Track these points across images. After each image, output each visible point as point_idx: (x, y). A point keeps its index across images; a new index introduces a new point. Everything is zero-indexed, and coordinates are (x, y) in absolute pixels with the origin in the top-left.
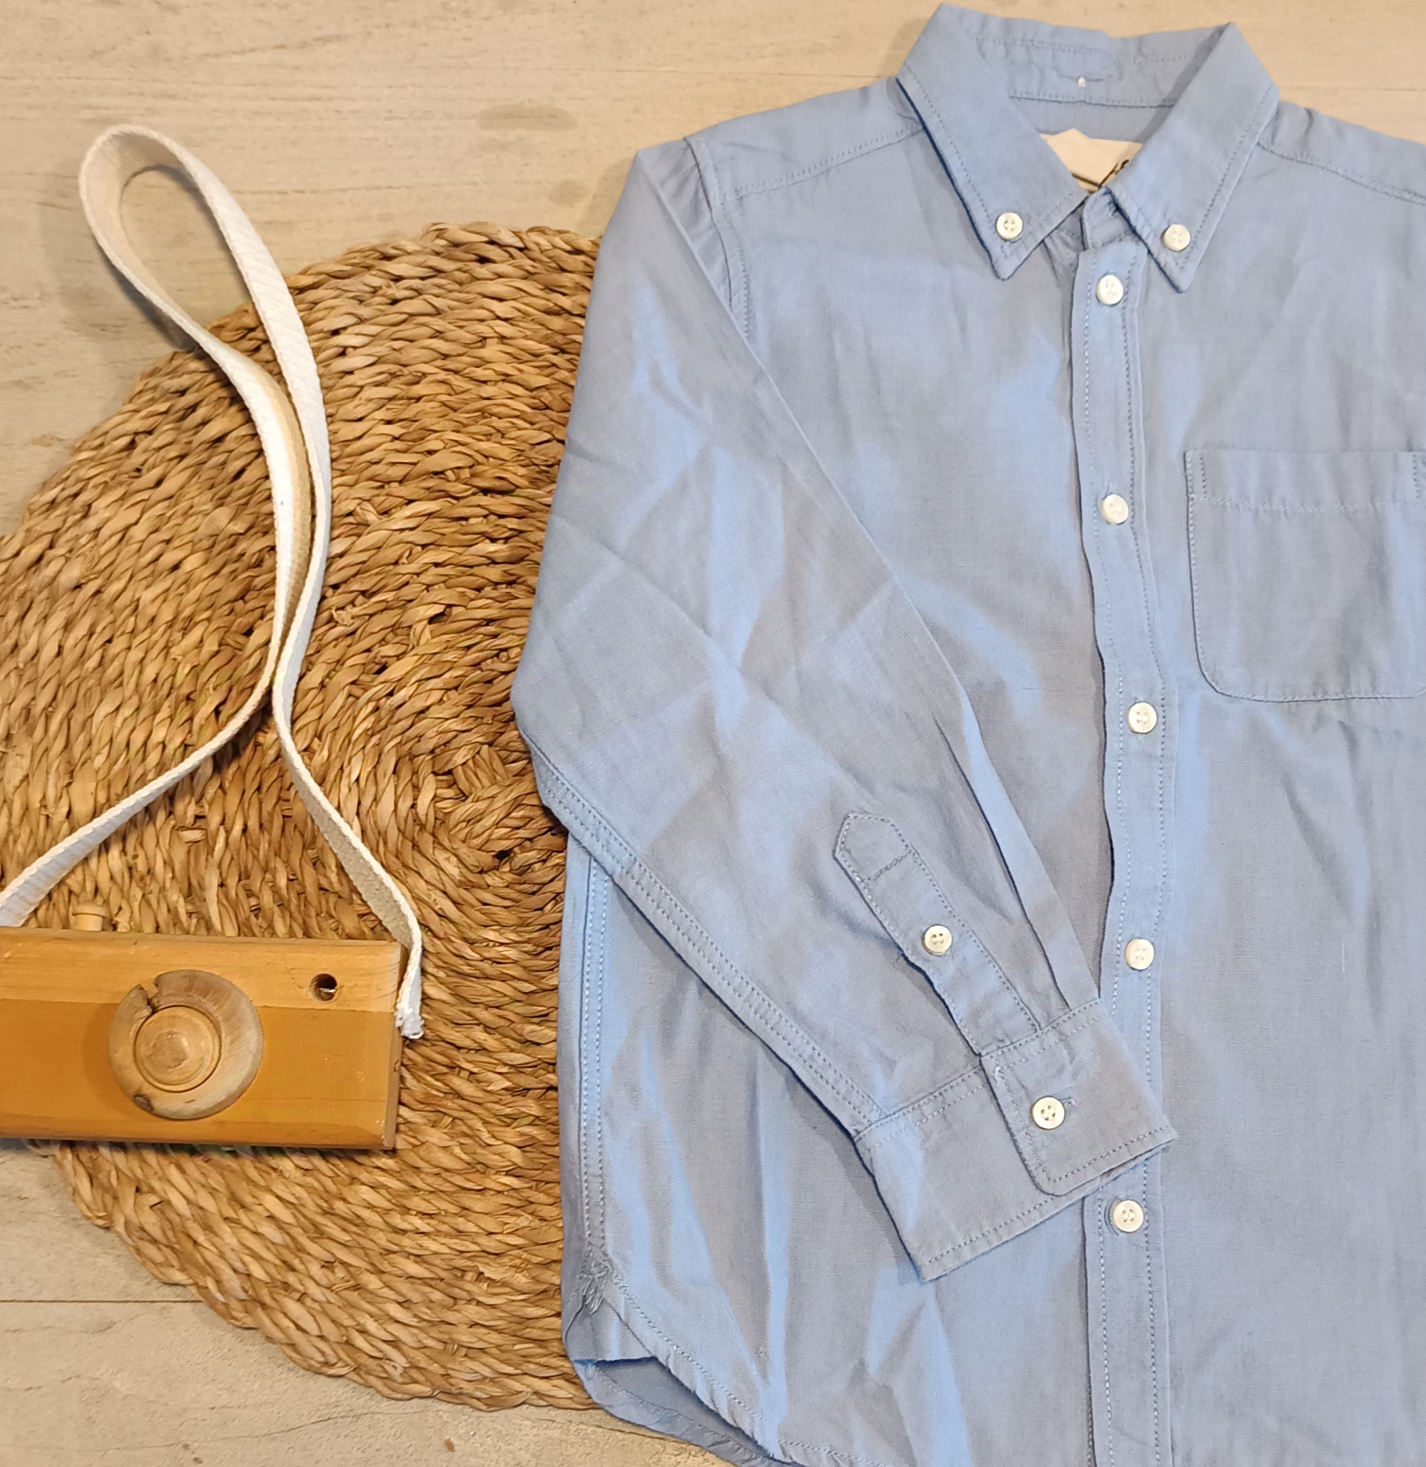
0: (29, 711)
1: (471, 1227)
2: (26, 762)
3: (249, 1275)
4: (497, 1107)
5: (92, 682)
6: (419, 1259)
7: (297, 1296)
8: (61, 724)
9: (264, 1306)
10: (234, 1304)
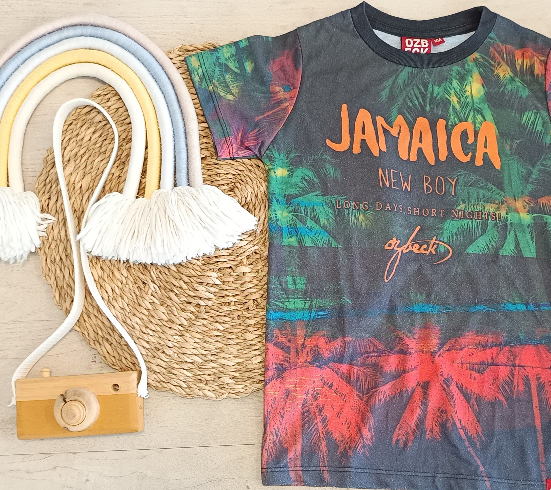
0: (77, 154)
1: (164, 337)
2: (72, 169)
3: (98, 334)
4: (181, 305)
5: (97, 150)
6: (147, 342)
7: (110, 343)
8: (85, 160)
9: (100, 344)
10: (91, 341)
